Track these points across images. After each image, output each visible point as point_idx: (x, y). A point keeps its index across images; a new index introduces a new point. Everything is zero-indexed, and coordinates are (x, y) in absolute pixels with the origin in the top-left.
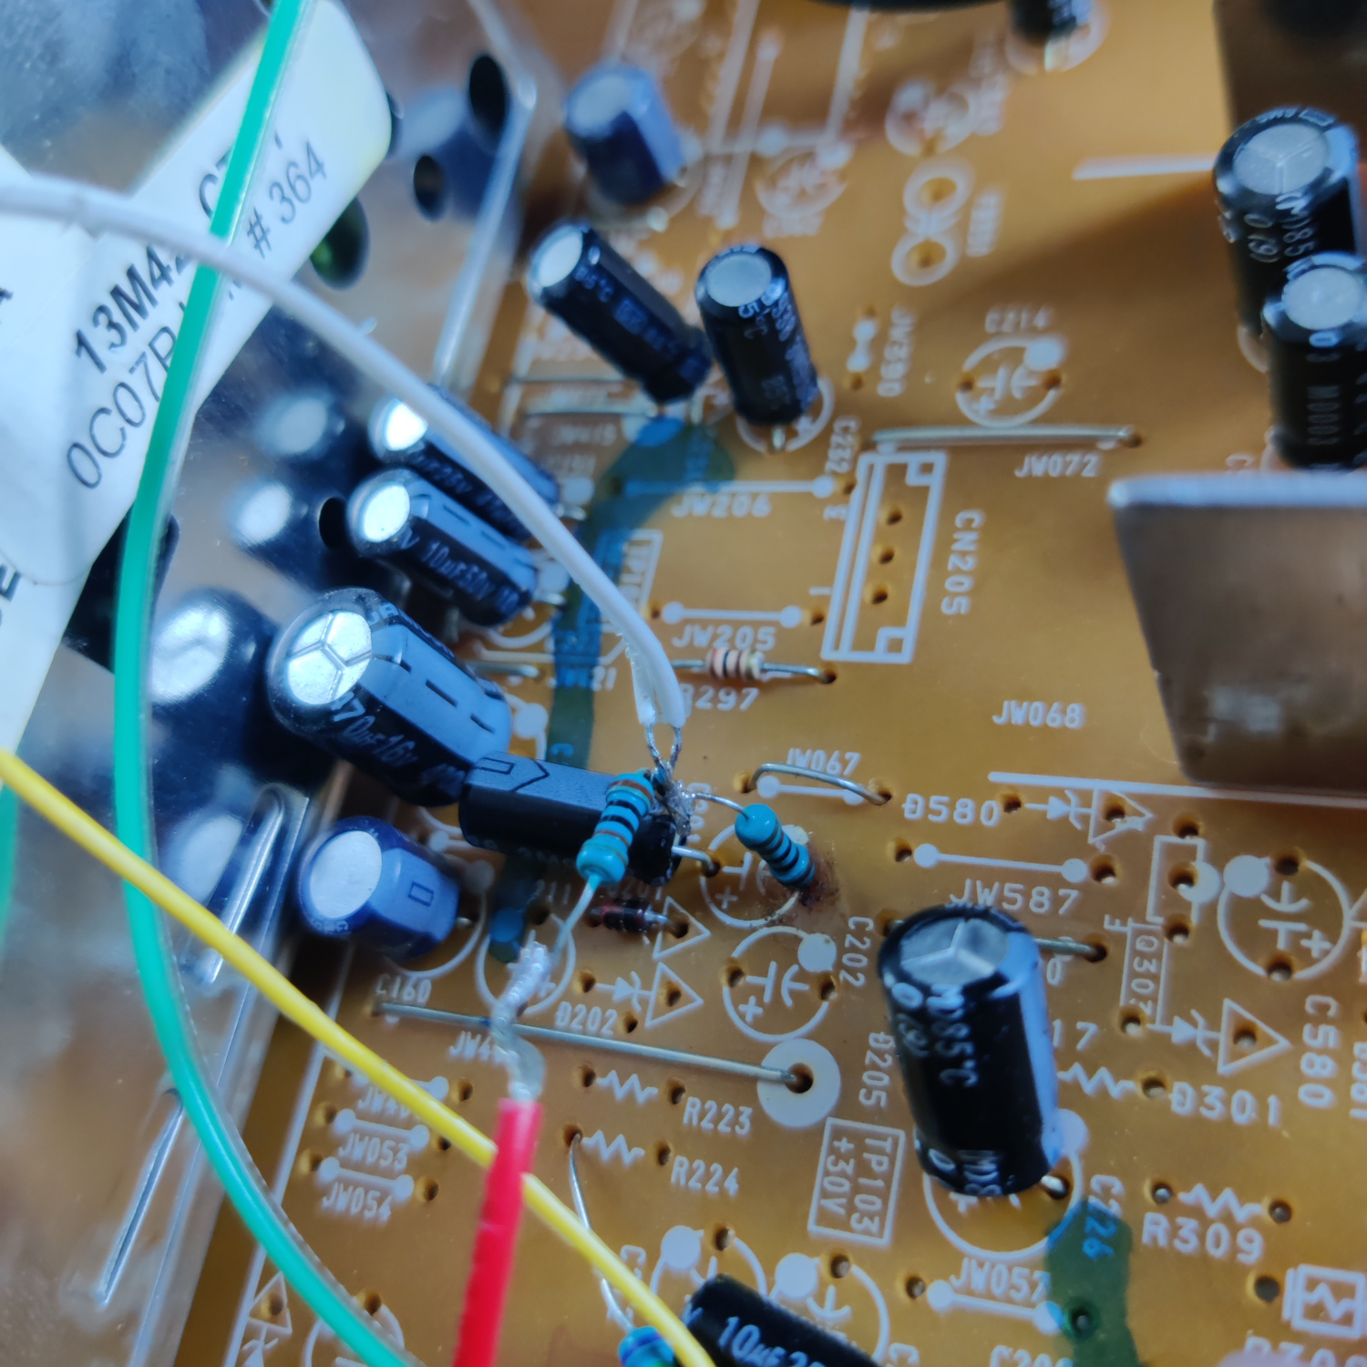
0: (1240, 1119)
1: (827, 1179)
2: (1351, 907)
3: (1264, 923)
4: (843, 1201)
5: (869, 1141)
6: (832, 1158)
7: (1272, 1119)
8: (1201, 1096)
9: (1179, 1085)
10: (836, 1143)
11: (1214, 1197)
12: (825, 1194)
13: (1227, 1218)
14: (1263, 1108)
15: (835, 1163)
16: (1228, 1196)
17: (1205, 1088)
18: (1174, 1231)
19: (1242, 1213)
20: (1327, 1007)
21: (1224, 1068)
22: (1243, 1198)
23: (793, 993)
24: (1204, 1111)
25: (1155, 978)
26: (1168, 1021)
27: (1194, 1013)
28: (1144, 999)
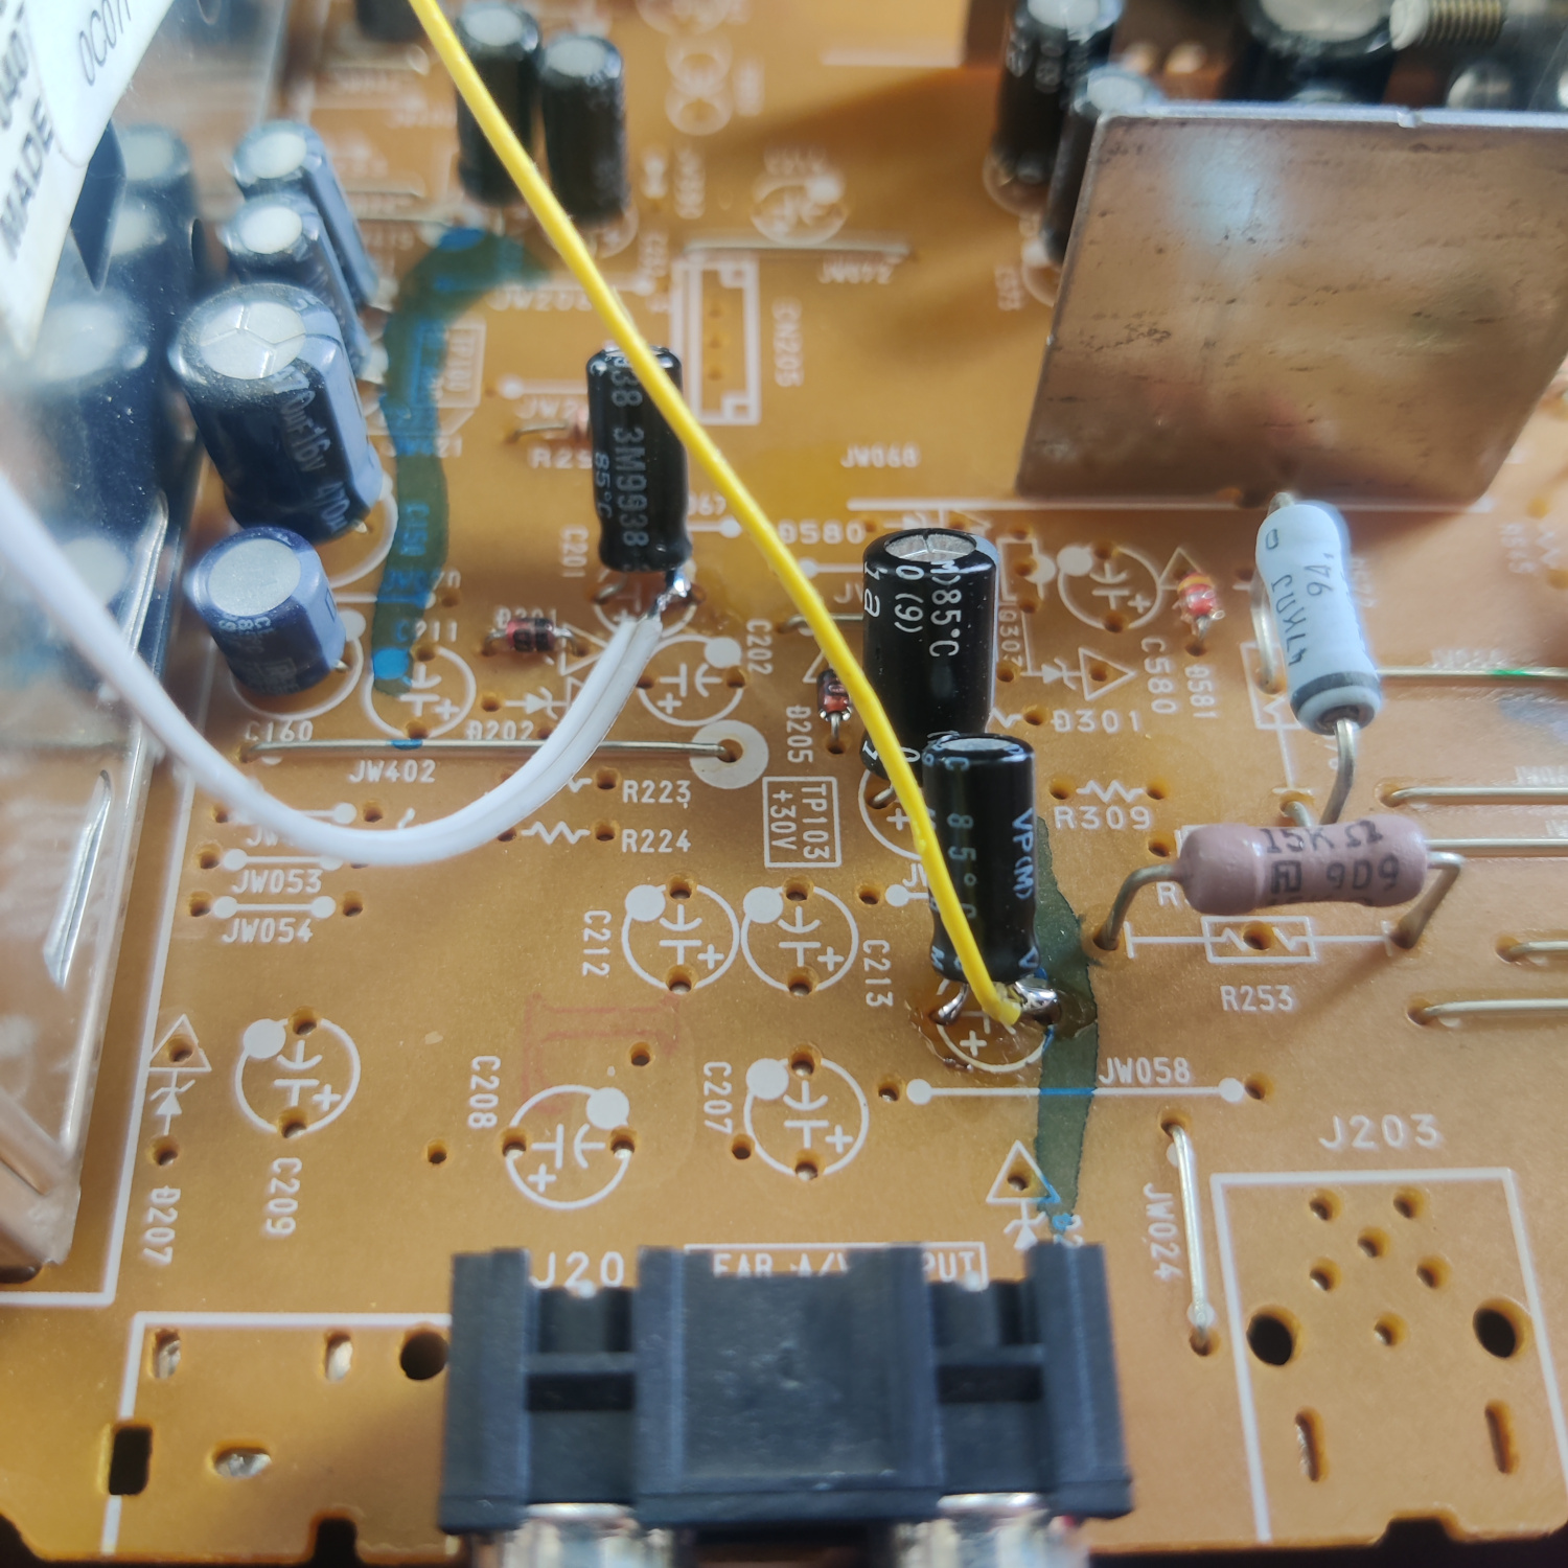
0: (1111, 729)
1: (773, 825)
2: (1160, 574)
3: (1097, 593)
4: (793, 839)
5: (804, 790)
6: (774, 808)
7: (1136, 728)
8: (1077, 720)
9: (1056, 713)
10: (776, 796)
11: (1105, 789)
12: (773, 836)
13: (1119, 800)
14: (1127, 720)
15: (778, 811)
16: (1115, 785)
17: (1079, 712)
18: (1080, 816)
19: (1129, 797)
20: (1159, 646)
21: (1089, 697)
22: (1128, 786)
23: (706, 686)
24: (1082, 729)
25: (1020, 638)
26: (1039, 668)
27: (1057, 661)
28: (1015, 655)
